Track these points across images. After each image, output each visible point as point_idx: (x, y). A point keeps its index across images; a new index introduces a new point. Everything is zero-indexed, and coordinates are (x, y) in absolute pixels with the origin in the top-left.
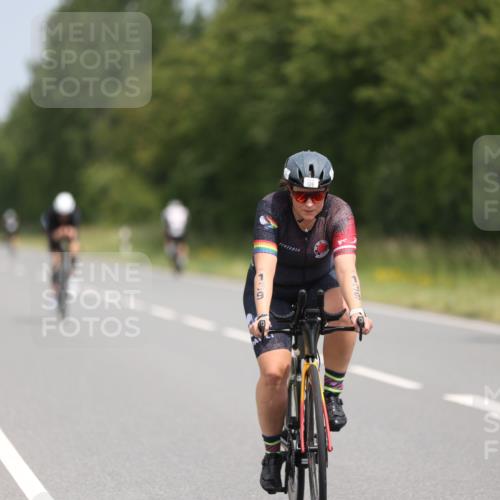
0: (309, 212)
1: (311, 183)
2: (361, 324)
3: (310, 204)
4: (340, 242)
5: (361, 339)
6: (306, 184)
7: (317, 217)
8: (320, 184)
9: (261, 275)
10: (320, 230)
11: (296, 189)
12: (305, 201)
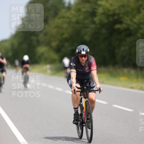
0: (83, 60)
1: (83, 53)
2: (100, 89)
3: (84, 58)
5: (100, 93)
7: (86, 62)
10: (87, 65)
11: (80, 55)
12: (82, 58)
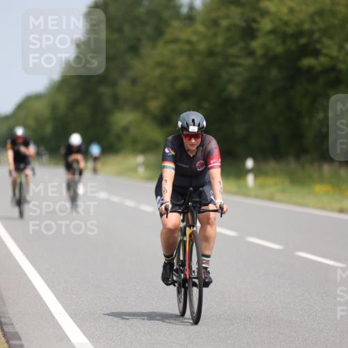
0: (192, 145)
2: (221, 208)
3: (193, 141)
4: (212, 162)
5: (221, 216)
6: (190, 130)
7: (197, 148)
8: (198, 129)
9: (166, 181)
11: (185, 133)
12: (190, 139)
